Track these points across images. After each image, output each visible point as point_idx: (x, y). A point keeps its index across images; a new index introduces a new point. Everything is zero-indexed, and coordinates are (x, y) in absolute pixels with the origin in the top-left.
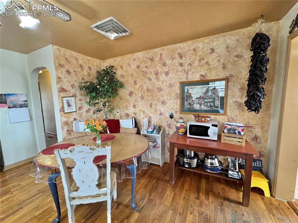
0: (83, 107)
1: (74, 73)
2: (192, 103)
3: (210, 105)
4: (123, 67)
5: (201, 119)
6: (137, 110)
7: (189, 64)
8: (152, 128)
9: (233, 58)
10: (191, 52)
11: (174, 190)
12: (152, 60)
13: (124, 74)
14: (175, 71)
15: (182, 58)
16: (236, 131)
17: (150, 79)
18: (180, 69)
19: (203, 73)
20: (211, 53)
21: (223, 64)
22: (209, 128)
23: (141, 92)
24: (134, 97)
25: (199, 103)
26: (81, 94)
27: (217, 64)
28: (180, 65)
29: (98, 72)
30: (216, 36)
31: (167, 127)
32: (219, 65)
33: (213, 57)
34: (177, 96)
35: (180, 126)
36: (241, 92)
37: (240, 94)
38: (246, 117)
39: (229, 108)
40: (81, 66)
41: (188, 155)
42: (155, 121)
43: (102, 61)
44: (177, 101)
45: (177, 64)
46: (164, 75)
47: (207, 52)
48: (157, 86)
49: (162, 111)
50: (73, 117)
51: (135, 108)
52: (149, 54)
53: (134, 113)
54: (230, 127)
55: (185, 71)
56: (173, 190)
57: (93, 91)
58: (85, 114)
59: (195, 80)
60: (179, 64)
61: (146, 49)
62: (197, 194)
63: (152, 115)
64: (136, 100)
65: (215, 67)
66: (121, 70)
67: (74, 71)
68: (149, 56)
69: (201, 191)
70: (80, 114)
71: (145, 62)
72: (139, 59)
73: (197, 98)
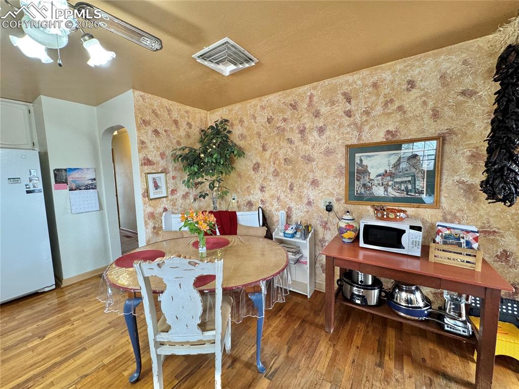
0: (178, 190)
1: (164, 133)
2: (370, 185)
3: (406, 188)
4: (243, 121)
5: (387, 215)
6: (267, 195)
7: (364, 111)
8: (294, 228)
9: (454, 98)
10: (367, 90)
11: (334, 345)
12: (294, 107)
13: (245, 132)
14: (336, 126)
15: (350, 102)
16: (462, 241)
17: (290, 141)
18: (346, 120)
19: (391, 128)
20: (407, 89)
21: (433, 110)
22: (404, 232)
23: (274, 164)
24: (262, 172)
25: (383, 185)
26: (175, 167)
27: (420, 111)
28: (347, 115)
29: (202, 131)
30: (418, 56)
31: (321, 227)
32: (425, 112)
33: (413, 97)
34: (341, 171)
35: (346, 226)
36: (472, 163)
37: (470, 166)
38: (482, 212)
39: (446, 195)
40: (176, 122)
41: (361, 281)
42: (299, 215)
43: (209, 112)
44: (339, 181)
45: (341, 113)
46: (315, 134)
47: (401, 89)
48: (302, 154)
49: (312, 198)
50: (163, 206)
51: (264, 191)
52: (289, 96)
53: (262, 201)
54: (448, 232)
55: (355, 124)
56: (332, 344)
57: (194, 164)
58: (181, 201)
59: (375, 141)
60: (344, 113)
61: (284, 88)
62: (379, 356)
63: (292, 205)
64: (265, 179)
65: (417, 116)
66: (239, 127)
67: (166, 131)
68: (289, 100)
69: (387, 351)
70: (173, 200)
71: (282, 111)
72: (271, 106)
73: (379, 175)
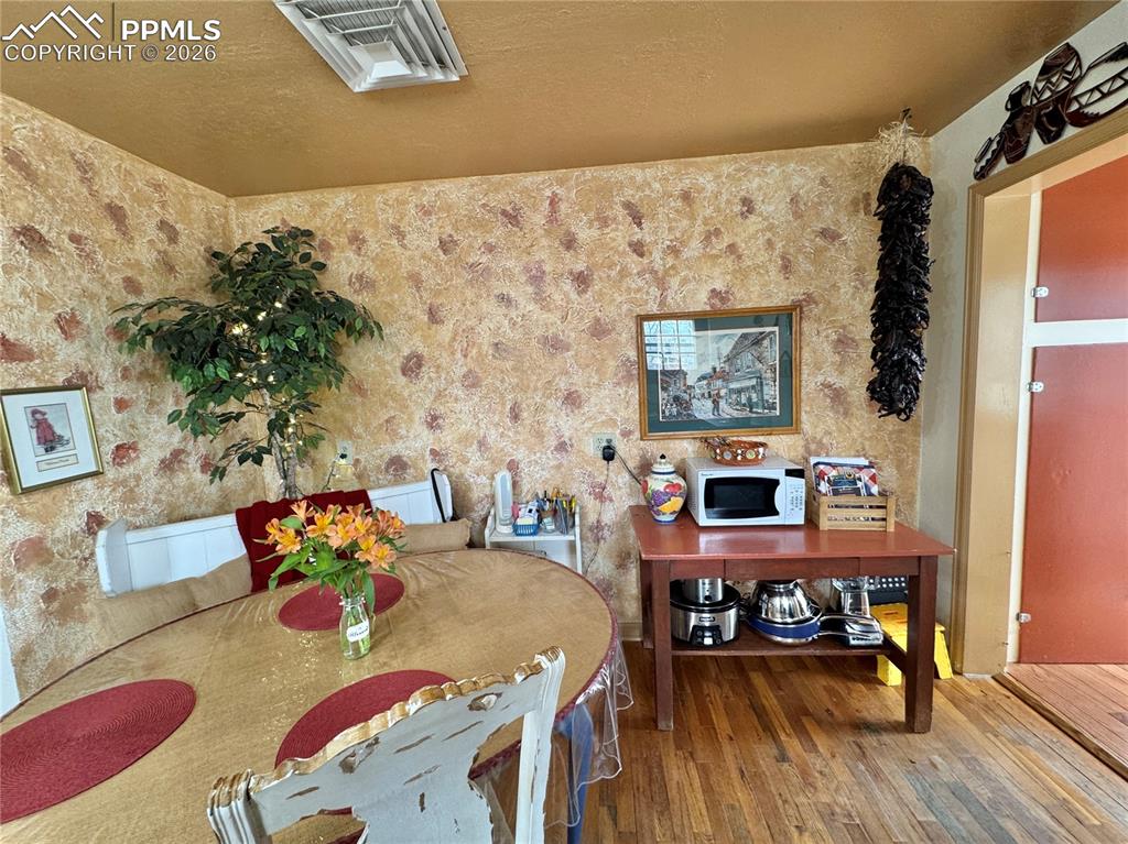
0: (141, 446)
1: (71, 247)
2: (687, 397)
3: (750, 399)
4: (364, 241)
5: (743, 454)
6: (447, 438)
7: (668, 247)
8: (534, 509)
9: (812, 241)
10: (672, 204)
12: (512, 218)
13: (371, 271)
14: (613, 273)
15: (639, 224)
16: (860, 484)
17: (505, 300)
18: (633, 263)
19: (719, 286)
20: (742, 214)
21: (783, 258)
22: (776, 483)
23: (465, 356)
24: (430, 378)
25: (710, 396)
26: (126, 369)
27: (763, 257)
28: (635, 251)
29: (216, 255)
30: (758, 155)
31: (592, 497)
32: (770, 260)
33: (752, 229)
34: (628, 372)
35: (667, 487)
36: (839, 353)
37: (837, 358)
39: (808, 409)
40: (116, 213)
41: (707, 598)
42: (540, 476)
43: (232, 202)
44: (627, 392)
45: (624, 247)
46: (568, 286)
47: (732, 211)
48: (538, 333)
49: (567, 434)
50: (83, 508)
51: (439, 427)
52: (497, 190)
53: (434, 453)
54: (834, 473)
55: (653, 272)
58: (155, 482)
59: (691, 310)
60: (630, 245)
61: (484, 169)
62: (771, 739)
63: (520, 455)
64: (440, 395)
65: (759, 266)
66: (351, 255)
67: (75, 239)
68: (499, 200)
69: (776, 723)
70: (124, 483)
71: (481, 225)
72: (448, 208)
73: (703, 378)
